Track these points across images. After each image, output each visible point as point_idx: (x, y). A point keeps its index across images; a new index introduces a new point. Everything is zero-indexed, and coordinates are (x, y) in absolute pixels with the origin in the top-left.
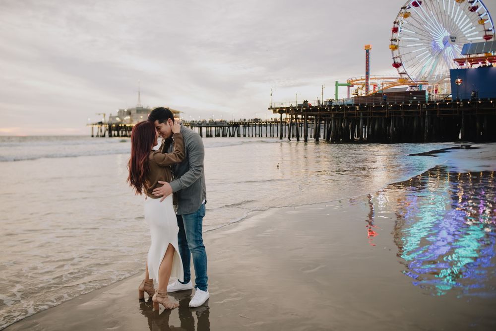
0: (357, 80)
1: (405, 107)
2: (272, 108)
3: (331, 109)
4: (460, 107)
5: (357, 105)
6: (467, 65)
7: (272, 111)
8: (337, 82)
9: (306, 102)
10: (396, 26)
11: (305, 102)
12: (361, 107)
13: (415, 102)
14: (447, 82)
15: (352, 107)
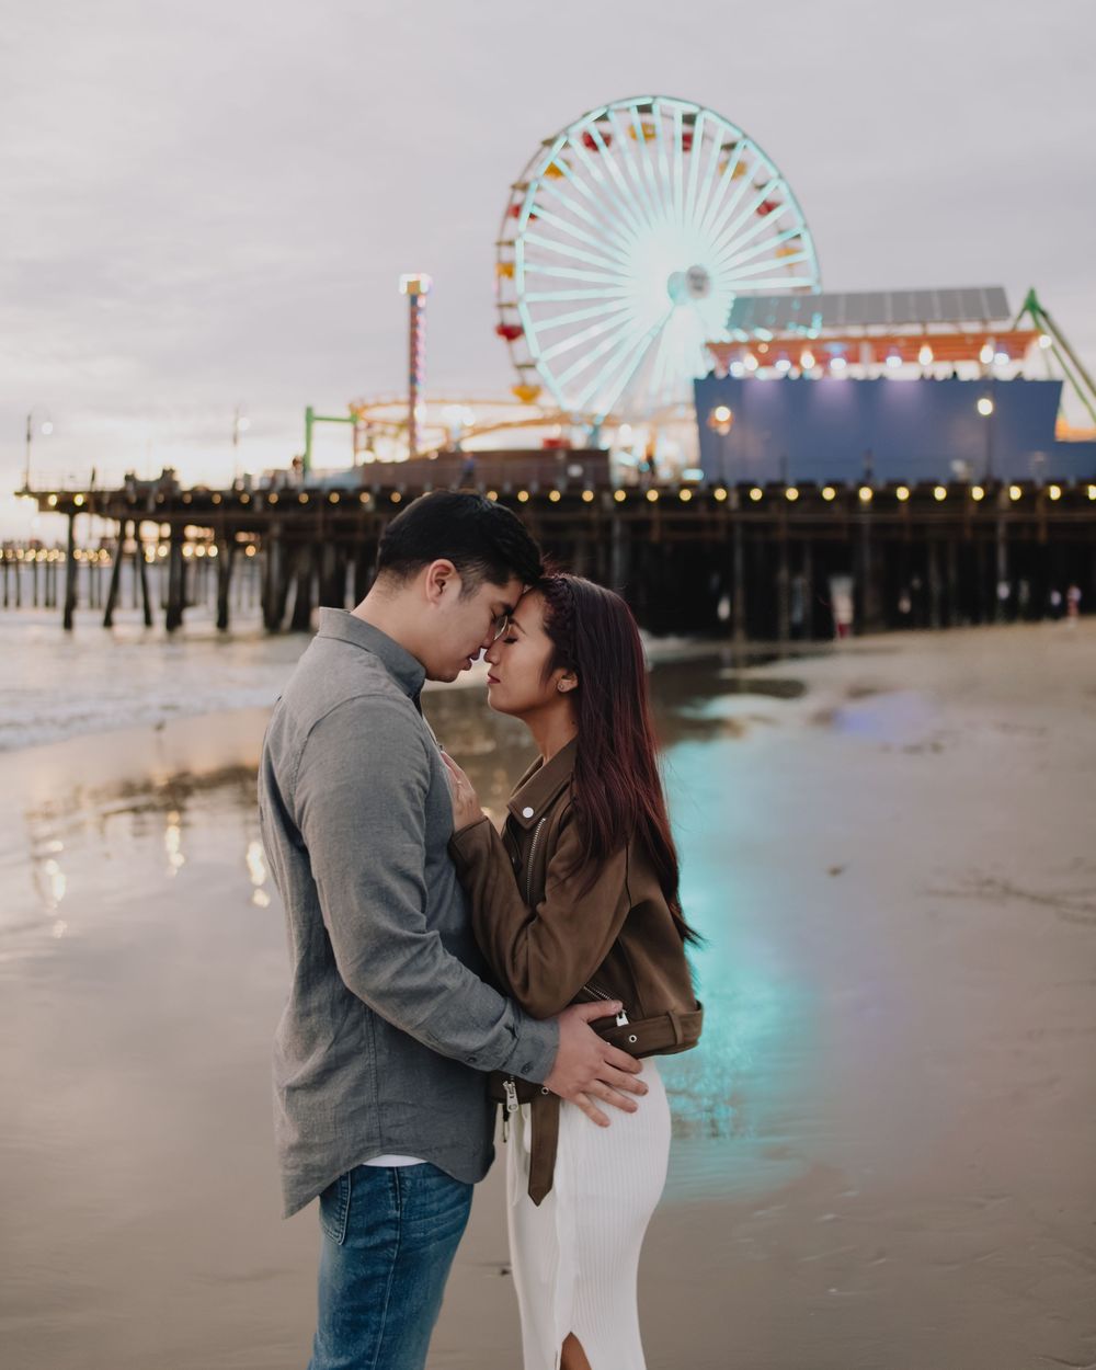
0: (378, 405)
1: (540, 501)
2: (33, 495)
3: (266, 502)
4: (728, 510)
5: (367, 489)
6: (744, 366)
7: (33, 503)
8: (309, 411)
9: (168, 474)
10: (518, 198)
11: (165, 472)
12: (383, 499)
13: (576, 486)
14: (683, 421)
15: (350, 499)
